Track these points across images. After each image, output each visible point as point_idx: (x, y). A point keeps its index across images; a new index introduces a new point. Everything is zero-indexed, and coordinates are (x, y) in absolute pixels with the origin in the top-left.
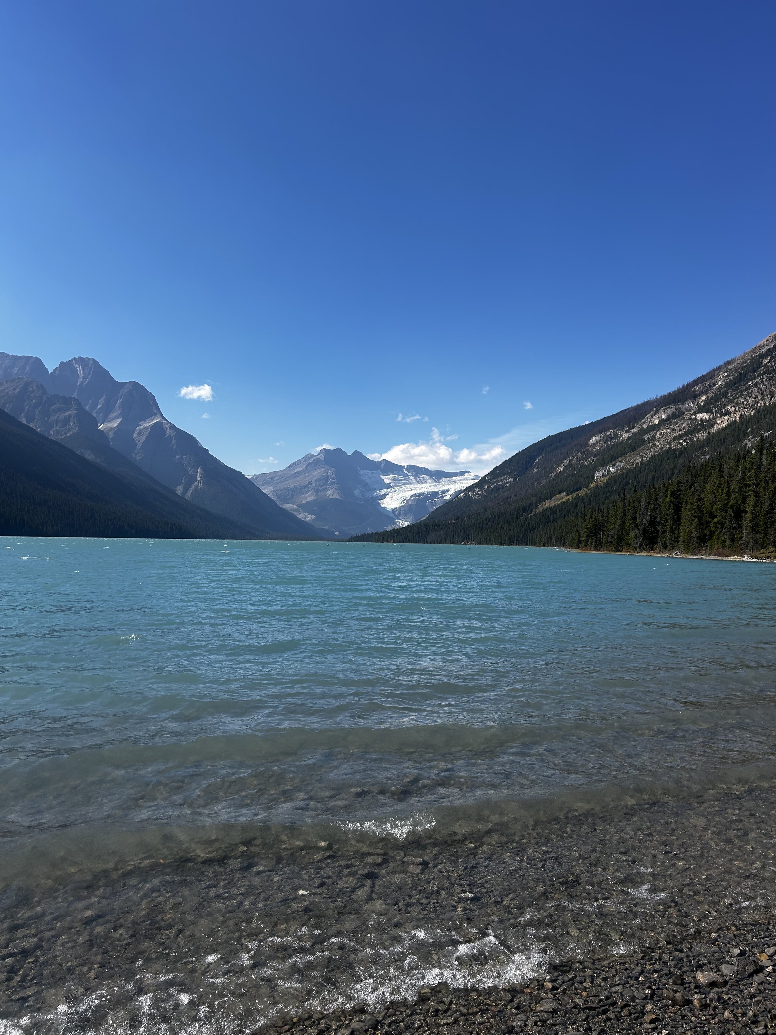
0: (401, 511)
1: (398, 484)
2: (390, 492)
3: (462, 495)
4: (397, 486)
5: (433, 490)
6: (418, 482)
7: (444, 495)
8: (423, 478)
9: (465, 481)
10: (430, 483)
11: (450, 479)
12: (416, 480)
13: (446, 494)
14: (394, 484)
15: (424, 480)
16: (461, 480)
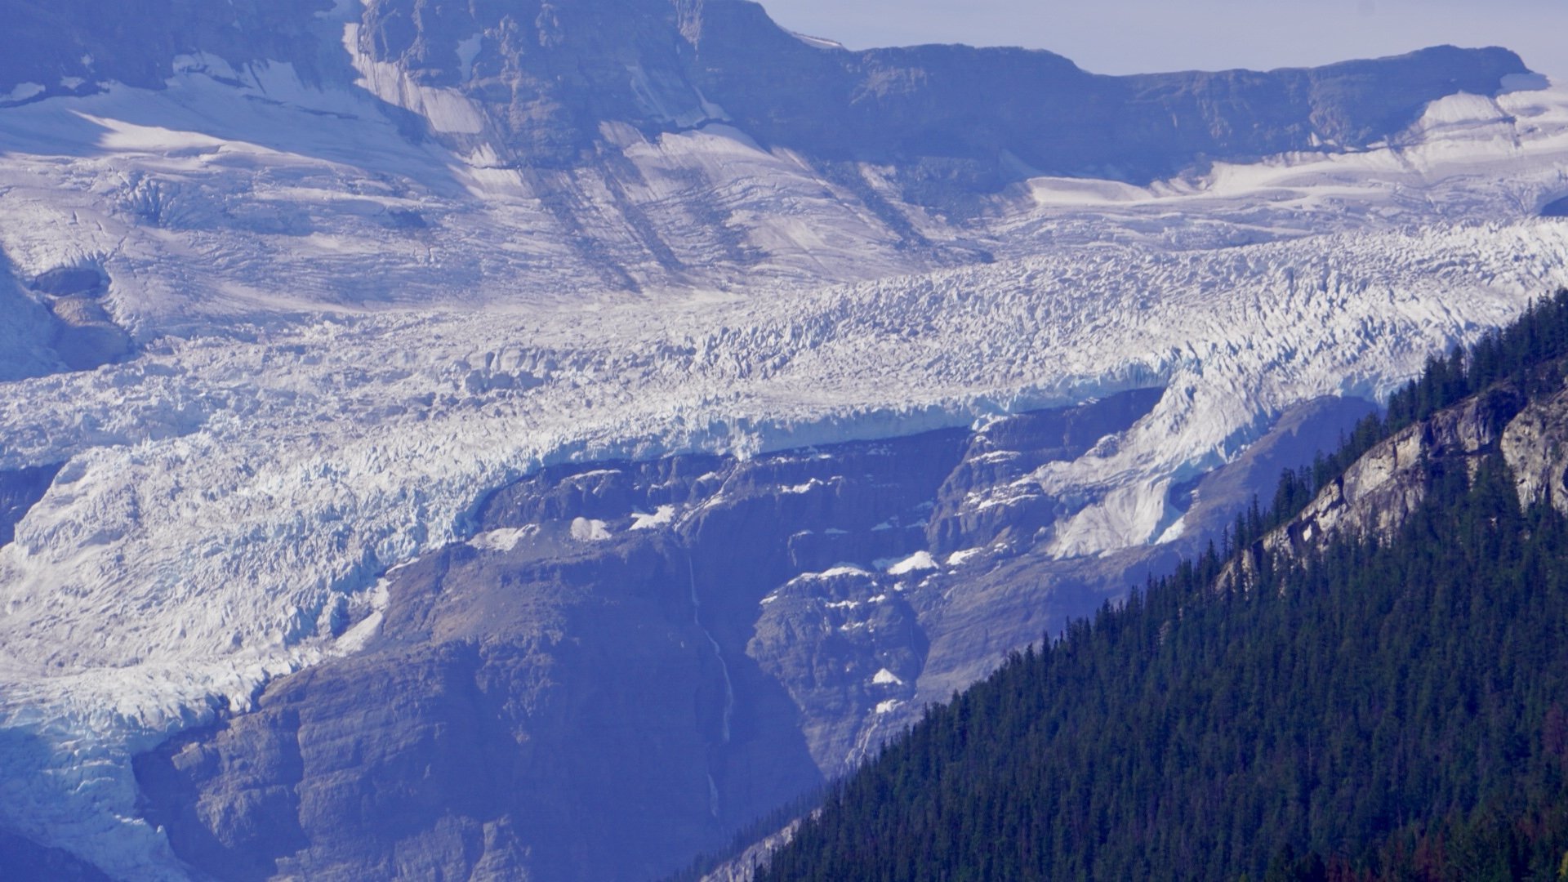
0: (289, 766)
1: (236, 296)
2: (91, 432)
3: (1373, 474)
4: (226, 328)
5: (860, 397)
6: (591, 252)
7: (1057, 475)
8: (691, 175)
9: (1431, 242)
10: (814, 274)
11: (1168, 196)
12: (560, 206)
13: (1090, 468)
14: (157, 294)
15: (710, 212)
16: (1354, 214)
